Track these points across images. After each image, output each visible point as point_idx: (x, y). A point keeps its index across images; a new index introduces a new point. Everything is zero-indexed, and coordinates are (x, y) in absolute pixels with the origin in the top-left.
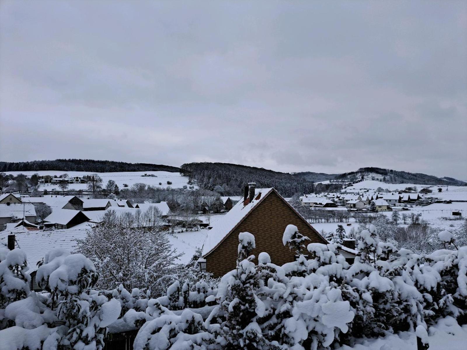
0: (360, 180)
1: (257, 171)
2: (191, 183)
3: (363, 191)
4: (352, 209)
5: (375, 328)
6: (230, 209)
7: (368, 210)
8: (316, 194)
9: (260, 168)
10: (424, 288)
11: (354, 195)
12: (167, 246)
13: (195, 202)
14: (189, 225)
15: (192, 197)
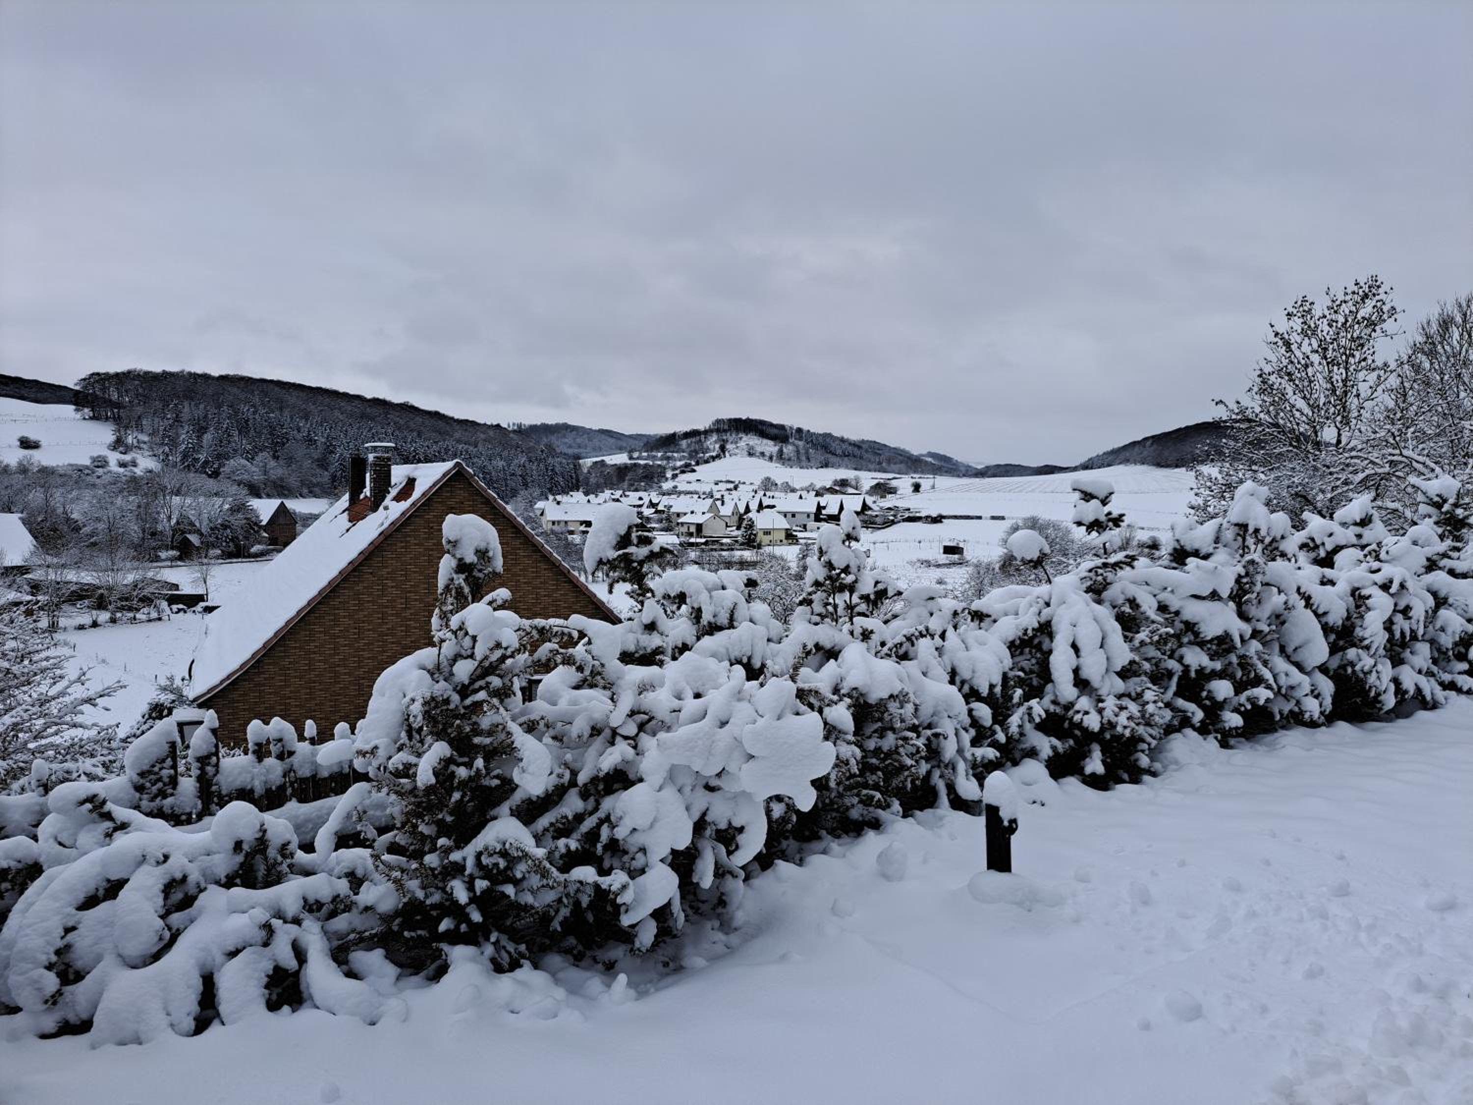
0: (714, 454)
1: (387, 413)
2: (126, 446)
3: (723, 486)
4: (692, 540)
5: (853, 806)
6: (286, 544)
7: (736, 541)
8: (586, 494)
9: (401, 404)
10: (972, 688)
11: (699, 497)
12: (44, 663)
13: (145, 515)
14: (121, 599)
15: (131, 498)
